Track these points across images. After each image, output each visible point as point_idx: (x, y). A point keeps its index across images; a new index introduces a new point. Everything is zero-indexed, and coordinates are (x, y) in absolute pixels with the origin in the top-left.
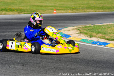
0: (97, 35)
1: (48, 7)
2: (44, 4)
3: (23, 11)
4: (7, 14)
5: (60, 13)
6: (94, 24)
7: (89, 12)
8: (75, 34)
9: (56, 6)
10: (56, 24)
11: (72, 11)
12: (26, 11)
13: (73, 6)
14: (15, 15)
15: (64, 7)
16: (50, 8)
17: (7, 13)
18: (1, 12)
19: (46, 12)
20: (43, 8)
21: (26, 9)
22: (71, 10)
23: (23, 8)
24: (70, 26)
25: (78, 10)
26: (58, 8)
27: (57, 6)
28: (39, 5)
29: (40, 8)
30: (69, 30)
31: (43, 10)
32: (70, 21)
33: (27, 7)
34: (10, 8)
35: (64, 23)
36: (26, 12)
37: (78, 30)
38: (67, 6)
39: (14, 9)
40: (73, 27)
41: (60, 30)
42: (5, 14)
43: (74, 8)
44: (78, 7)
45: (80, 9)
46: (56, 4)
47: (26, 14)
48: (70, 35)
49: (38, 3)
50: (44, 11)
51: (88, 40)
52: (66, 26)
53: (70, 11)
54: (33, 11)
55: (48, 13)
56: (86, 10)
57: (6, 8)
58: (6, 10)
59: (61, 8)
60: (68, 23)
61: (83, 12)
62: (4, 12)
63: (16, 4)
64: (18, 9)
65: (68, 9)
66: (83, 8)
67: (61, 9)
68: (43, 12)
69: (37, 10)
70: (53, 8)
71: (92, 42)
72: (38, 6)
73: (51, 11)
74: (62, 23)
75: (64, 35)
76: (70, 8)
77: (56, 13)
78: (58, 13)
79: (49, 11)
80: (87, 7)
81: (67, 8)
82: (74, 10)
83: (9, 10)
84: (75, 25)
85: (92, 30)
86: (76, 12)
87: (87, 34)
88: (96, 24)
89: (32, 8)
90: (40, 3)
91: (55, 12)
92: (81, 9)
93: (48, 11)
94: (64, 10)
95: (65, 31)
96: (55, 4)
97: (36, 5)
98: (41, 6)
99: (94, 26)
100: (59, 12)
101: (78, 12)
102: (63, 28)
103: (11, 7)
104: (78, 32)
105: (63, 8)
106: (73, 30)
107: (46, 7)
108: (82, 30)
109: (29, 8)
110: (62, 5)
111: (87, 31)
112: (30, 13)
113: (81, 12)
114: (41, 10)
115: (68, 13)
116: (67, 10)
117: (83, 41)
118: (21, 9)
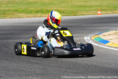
1: (92, 7)
2: (88, 4)
4: (43, 17)
5: (106, 14)
8: (115, 39)
9: (102, 6)
10: (96, 28)
12: (65, 13)
15: (112, 7)
16: (95, 8)
17: (43, 15)
18: (37, 14)
19: (88, 13)
20: (86, 9)
21: (66, 10)
23: (62, 9)
24: (112, 30)
26: (104, 9)
27: (104, 6)
28: (82, 5)
29: (82, 9)
30: (110, 35)
31: (86, 11)
33: (67, 7)
34: (47, 9)
35: (107, 26)
36: (65, 14)
38: (116, 6)
39: (52, 10)
40: (116, 30)
41: (99, 34)
42: (40, 17)
46: (103, 3)
47: (65, 16)
48: (109, 41)
49: (81, 3)
50: (87, 13)
52: (108, 30)
54: (73, 12)
55: (92, 14)
57: (42, 10)
58: (42, 12)
59: (108, 8)
60: (111, 26)
62: (39, 15)
63: (55, 5)
65: (117, 9)
67: (107, 10)
68: (85, 14)
69: (78, 11)
70: (98, 8)
72: (80, 6)
73: (95, 12)
74: (105, 26)
75: (102, 40)
77: (100, 14)
78: (104, 14)
79: (93, 12)
81: (115, 8)
83: (45, 12)
89: (72, 9)
90: (83, 3)
91: (99, 12)
93: (91, 12)
94: (111, 10)
95: (105, 36)
96: (101, 4)
97: (78, 5)
98: (84, 7)
100: (105, 12)
102: (103, 33)
103: (48, 8)
105: (110, 9)
106: (114, 34)
107: (90, 7)
109: (69, 8)
110: (109, 5)
112: (70, 14)
114: (84, 11)
116: (114, 10)
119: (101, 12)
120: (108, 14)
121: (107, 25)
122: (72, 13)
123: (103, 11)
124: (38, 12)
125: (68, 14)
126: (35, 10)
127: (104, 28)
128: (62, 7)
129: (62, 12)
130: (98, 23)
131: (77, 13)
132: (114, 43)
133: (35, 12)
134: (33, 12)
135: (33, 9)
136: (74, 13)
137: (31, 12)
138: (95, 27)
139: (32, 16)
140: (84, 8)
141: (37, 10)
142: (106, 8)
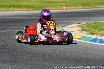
0: (99, 32)
1: (58, 3)
3: (31, 8)
4: (15, 11)
5: (70, 9)
6: (101, 21)
7: (100, 8)
8: (77, 31)
9: (67, 2)
11: (83, 7)
12: (35, 7)
13: (85, 2)
14: (23, 12)
15: (75, 3)
16: (61, 4)
17: (15, 9)
18: (9, 8)
19: (55, 8)
20: (53, 4)
21: (35, 5)
22: (81, 6)
23: (32, 4)
24: (75, 23)
25: (90, 6)
26: (69, 4)
27: (69, 2)
29: (49, 4)
30: (72, 27)
31: (53, 6)
32: (77, 17)
33: (36, 3)
34: (18, 4)
36: (34, 9)
37: (82, 27)
38: (79, 2)
39: (22, 5)
40: (78, 23)
41: (63, 27)
42: (12, 11)
43: (85, 4)
44: (90, 2)
45: (91, 5)
47: (34, 10)
48: (72, 32)
51: (88, 37)
52: (71, 23)
53: (80, 8)
56: (98, 6)
57: (14, 5)
59: (72, 4)
60: (74, 20)
61: (95, 8)
62: (11, 9)
64: (27, 5)
65: (79, 5)
66: (95, 4)
67: (71, 6)
68: (52, 9)
69: (46, 6)
70: (63, 4)
71: (91, 40)
72: (48, 2)
73: (61, 7)
76: (81, 4)
77: (65, 9)
78: (68, 9)
79: (59, 7)
80: (100, 3)
81: (78, 4)
82: (85, 6)
84: (81, 21)
85: (95, 27)
86: (87, 8)
87: (89, 31)
88: (103, 21)
89: (41, 5)
91: (64, 8)
92: (93, 5)
93: (57, 7)
94: (75, 6)
95: (68, 28)
98: (51, 2)
99: (99, 23)
100: (69, 8)
101: (89, 8)
103: (20, 3)
104: (81, 29)
105: (74, 4)
106: (76, 27)
107: (56, 3)
108: (85, 27)
109: (38, 4)
111: (90, 28)
112: (38, 9)
113: (92, 8)
114: (51, 6)
115: (79, 9)
116: (78, 6)
117: (83, 39)
118: (29, 5)
119: (65, 8)
120: (72, 9)
121: (71, 18)
122: (41, 7)
123: (68, 7)
124: (10, 6)
125: (37, 9)
126: (8, 4)
127: (68, 21)
128: (31, 3)
129: (31, 7)
130: (63, 17)
131: (45, 8)
132: (75, 34)
133: (7, 6)
134: (6, 6)
135: (6, 4)
136: (42, 8)
137: (4, 7)
138: (60, 20)
139: (4, 10)
140: (51, 4)
141: (9, 5)
142: (70, 4)
